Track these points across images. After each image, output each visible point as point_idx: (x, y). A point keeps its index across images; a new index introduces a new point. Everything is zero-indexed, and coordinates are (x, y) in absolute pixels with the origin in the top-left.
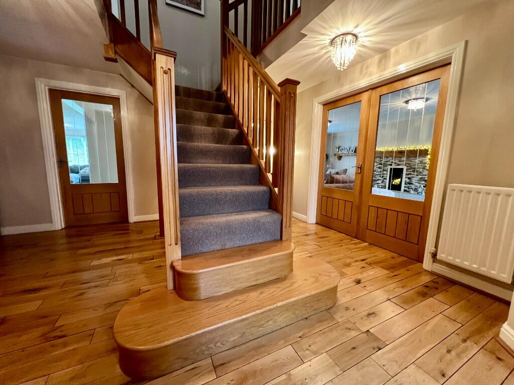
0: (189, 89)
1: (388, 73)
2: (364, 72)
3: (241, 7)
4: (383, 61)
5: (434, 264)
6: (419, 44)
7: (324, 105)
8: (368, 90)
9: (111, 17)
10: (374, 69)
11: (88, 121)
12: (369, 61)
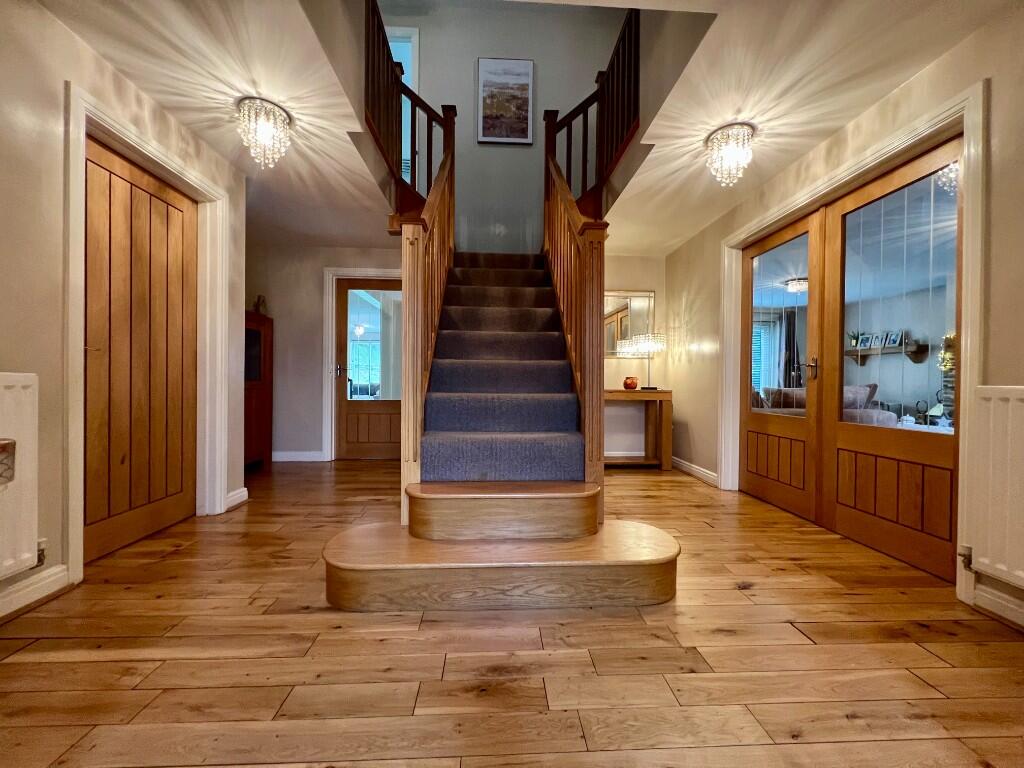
0: (492, 255)
1: (846, 170)
2: (803, 177)
3: (578, 122)
4: (835, 152)
5: (980, 586)
6: (897, 105)
7: (743, 250)
8: (817, 210)
9: (400, 182)
10: (819, 168)
11: (385, 317)
12: (811, 155)
